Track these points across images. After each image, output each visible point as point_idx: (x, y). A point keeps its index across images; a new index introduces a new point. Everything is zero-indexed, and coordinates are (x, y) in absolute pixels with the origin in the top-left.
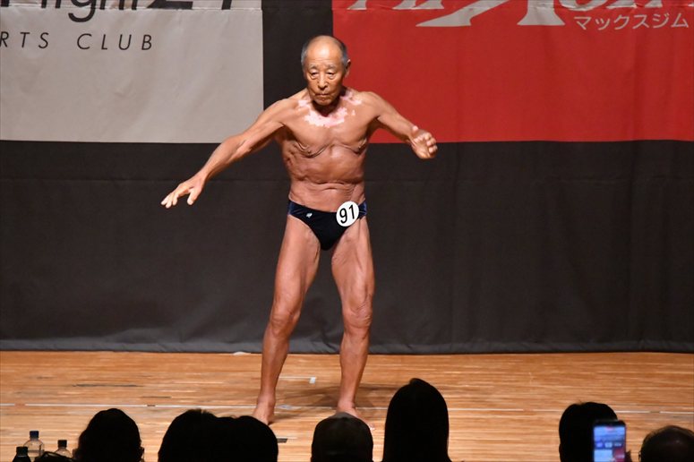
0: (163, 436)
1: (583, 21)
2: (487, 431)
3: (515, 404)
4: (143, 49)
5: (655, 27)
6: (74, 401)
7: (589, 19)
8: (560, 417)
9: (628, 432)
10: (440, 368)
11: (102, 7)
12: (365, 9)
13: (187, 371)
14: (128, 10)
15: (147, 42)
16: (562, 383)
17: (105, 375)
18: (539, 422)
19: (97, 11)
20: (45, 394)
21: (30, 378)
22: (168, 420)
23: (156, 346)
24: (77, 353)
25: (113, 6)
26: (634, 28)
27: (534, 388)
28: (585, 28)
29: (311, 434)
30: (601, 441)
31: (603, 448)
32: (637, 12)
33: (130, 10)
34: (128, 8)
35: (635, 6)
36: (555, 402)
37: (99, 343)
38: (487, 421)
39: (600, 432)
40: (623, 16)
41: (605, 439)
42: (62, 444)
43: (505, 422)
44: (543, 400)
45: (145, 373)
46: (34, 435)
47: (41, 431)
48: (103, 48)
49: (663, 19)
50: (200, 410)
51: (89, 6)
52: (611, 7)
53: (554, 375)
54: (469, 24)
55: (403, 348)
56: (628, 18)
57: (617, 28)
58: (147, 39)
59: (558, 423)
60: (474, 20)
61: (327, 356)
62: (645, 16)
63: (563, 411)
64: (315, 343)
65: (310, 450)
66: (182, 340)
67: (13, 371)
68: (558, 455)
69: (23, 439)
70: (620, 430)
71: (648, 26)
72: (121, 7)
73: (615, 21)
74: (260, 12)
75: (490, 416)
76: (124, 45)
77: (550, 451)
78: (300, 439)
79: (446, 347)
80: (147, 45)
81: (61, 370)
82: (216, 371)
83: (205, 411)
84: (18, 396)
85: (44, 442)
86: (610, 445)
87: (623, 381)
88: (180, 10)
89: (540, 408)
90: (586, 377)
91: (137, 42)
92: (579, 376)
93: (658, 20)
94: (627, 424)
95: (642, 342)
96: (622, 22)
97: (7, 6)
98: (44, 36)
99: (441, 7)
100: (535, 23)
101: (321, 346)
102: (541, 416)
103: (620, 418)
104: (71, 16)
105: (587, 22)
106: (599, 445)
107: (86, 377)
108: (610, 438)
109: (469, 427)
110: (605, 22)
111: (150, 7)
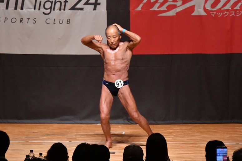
0: (73, 152)
1: (213, 14)
2: (182, 150)
3: (191, 141)
4: (67, 23)
5: (237, 15)
6: (45, 140)
7: (215, 13)
8: (206, 145)
9: (228, 150)
10: (166, 129)
11: (54, 10)
12: (140, 10)
13: (82, 130)
14: (62, 11)
15: (69, 21)
16: (207, 134)
17: (55, 131)
18: (199, 147)
19: (52, 11)
20: (35, 138)
21: (30, 132)
22: (75, 146)
23: (72, 122)
24: (45, 124)
25: (57, 10)
26: (230, 16)
27: (197, 136)
28: (214, 16)
29: (123, 151)
30: (219, 153)
31: (220, 156)
32: (231, 10)
33: (63, 11)
34: (62, 10)
35: (230, 9)
36: (204, 140)
37: (53, 121)
38: (182, 146)
39: (219, 151)
40: (226, 12)
41: (220, 153)
42: (41, 154)
43: (188, 147)
44: (200, 140)
45: (68, 131)
46: (32, 151)
47: (34, 150)
48: (54, 23)
49: (240, 13)
50: (86, 143)
51: (50, 10)
52: (223, 9)
53: (204, 131)
54: (175, 15)
55: (153, 122)
56: (228, 13)
57: (225, 16)
58: (69, 20)
59: (205, 147)
60: (177, 13)
61: (128, 125)
62: (234, 12)
63: (207, 143)
64: (124, 121)
65: (123, 156)
66: (81, 120)
67: (25, 130)
68: (205, 158)
69: (28, 153)
70: (225, 150)
71: (235, 15)
72: (60, 10)
73: (224, 14)
74: (106, 11)
75: (182, 145)
76: (61, 22)
77: (203, 157)
78: (119, 152)
79: (168, 122)
80: (68, 22)
81: (41, 130)
82: (91, 130)
83: (88, 143)
84: (26, 138)
85: (35, 154)
86: (222, 155)
87: (227, 133)
88: (79, 11)
89: (199, 142)
90: (214, 132)
91: (65, 21)
92: (212, 132)
93: (238, 13)
94: (228, 148)
95: (233, 120)
96: (226, 14)
97: (23, 9)
98: (35, 20)
99: (166, 9)
100: (197, 14)
101: (126, 122)
102: (200, 145)
103: (225, 146)
104: (44, 13)
105: (214, 14)
106: (218, 155)
107: (48, 132)
108: (222, 152)
109: (175, 149)
110: (221, 14)
111: (70, 10)
